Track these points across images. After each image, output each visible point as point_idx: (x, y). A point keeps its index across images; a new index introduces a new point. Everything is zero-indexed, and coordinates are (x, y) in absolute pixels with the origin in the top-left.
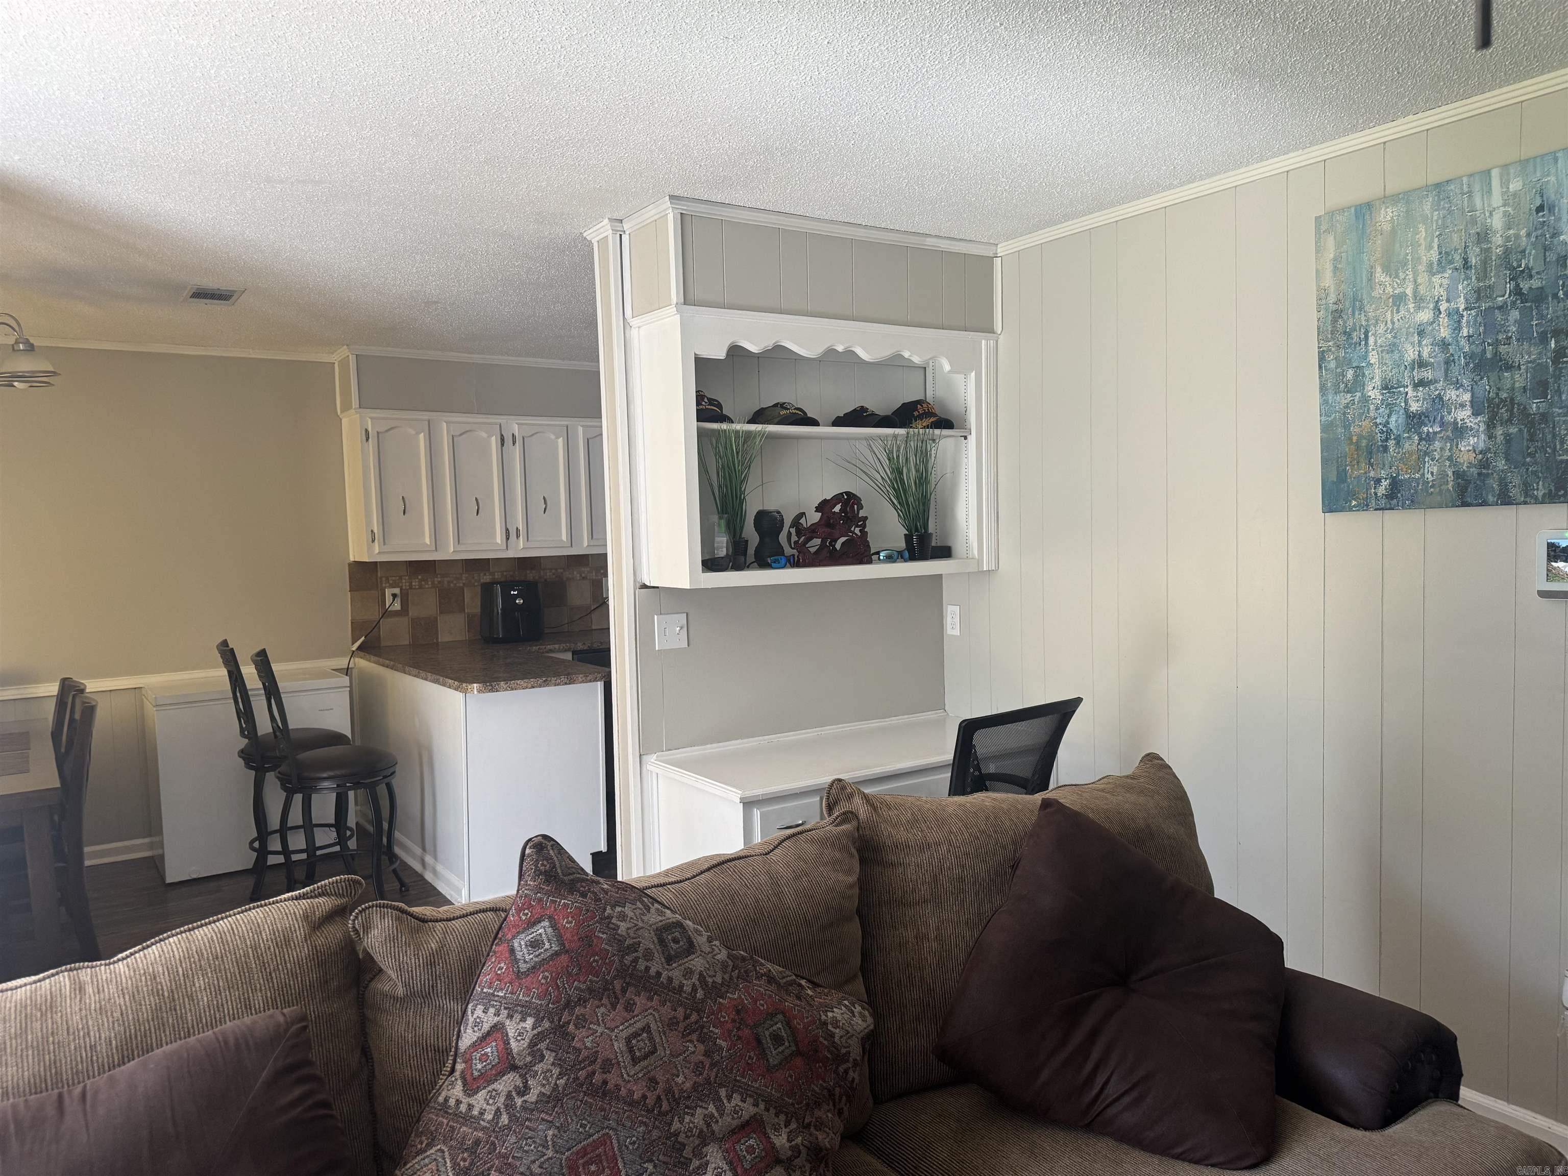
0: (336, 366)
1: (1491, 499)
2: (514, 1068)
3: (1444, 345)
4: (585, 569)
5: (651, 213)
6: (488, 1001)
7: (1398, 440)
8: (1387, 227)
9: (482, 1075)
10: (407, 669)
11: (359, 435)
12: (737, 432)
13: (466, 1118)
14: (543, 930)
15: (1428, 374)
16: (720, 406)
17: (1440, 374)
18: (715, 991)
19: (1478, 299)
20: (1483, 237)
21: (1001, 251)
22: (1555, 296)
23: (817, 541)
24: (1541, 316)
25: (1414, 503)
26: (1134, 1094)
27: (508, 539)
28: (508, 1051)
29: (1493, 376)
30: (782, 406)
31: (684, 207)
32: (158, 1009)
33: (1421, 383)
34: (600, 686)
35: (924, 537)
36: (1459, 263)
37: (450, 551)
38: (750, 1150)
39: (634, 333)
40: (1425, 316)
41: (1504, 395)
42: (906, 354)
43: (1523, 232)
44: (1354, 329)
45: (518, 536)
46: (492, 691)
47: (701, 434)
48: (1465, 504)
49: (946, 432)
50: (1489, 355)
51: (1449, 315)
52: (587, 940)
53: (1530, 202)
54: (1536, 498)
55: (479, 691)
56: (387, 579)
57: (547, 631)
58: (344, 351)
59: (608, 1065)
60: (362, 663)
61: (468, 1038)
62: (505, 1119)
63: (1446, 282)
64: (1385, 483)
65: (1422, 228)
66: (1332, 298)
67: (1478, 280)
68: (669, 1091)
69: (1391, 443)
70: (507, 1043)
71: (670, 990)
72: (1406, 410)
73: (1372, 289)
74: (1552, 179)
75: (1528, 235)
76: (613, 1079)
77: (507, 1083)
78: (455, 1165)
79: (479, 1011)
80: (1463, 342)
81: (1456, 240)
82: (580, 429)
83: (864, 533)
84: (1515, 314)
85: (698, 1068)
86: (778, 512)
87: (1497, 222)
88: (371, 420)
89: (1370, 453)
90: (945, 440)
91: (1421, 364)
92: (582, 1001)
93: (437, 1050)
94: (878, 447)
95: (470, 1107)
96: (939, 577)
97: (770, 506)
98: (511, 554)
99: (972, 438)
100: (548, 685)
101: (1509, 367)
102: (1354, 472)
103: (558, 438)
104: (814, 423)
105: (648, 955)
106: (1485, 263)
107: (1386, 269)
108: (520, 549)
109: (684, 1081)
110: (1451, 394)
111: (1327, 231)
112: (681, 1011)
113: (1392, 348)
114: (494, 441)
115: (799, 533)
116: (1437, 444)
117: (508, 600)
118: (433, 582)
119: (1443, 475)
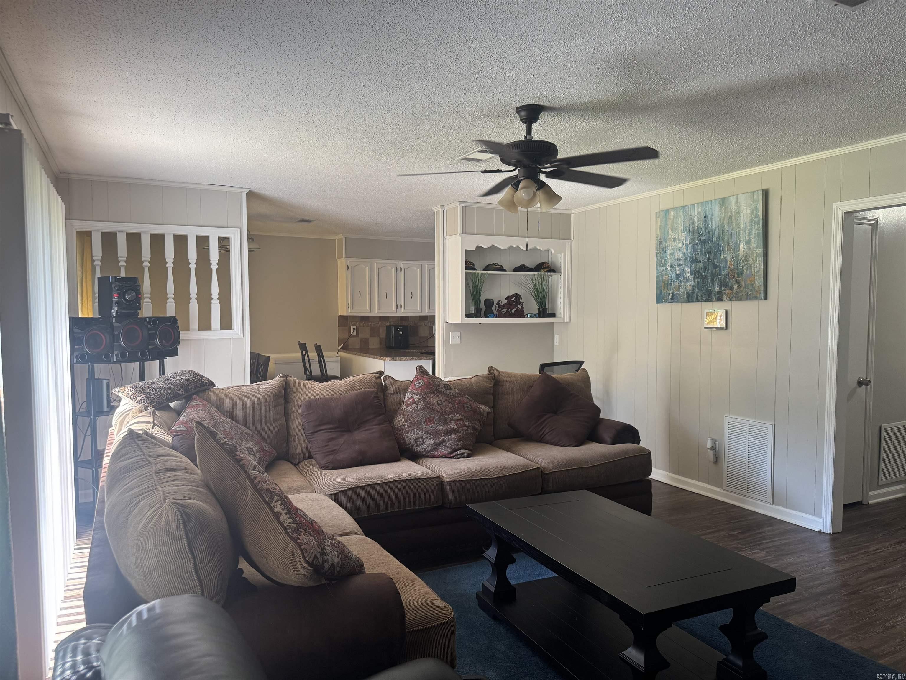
0: (336, 240)
1: (695, 300)
2: (416, 403)
3: (684, 254)
4: (426, 322)
5: (453, 205)
6: (410, 393)
7: (674, 281)
8: (672, 218)
9: (409, 404)
10: (362, 354)
11: (345, 268)
12: (478, 273)
13: (406, 411)
14: (421, 381)
15: (681, 263)
16: (473, 265)
17: (683, 263)
18: (455, 397)
19: (692, 241)
20: (693, 223)
21: (573, 212)
22: (708, 242)
23: (505, 310)
24: (705, 248)
25: (677, 301)
26: (551, 432)
27: (397, 308)
28: (414, 400)
29: (695, 264)
30: (494, 264)
31: (463, 204)
32: (351, 387)
33: (679, 265)
34: (431, 362)
35: (544, 310)
36: (688, 231)
37: (375, 313)
38: (460, 423)
39: (447, 241)
40: (680, 245)
41: (697, 270)
42: (538, 247)
43: (701, 223)
44: (664, 247)
45: (401, 308)
46: (394, 360)
47: (466, 274)
48: (689, 302)
49: (552, 274)
50: (694, 258)
51: (686, 245)
52: (430, 384)
53: (703, 215)
54: (704, 300)
55: (390, 360)
56: (352, 322)
57: (410, 346)
58: (341, 236)
59: (433, 405)
60: (342, 354)
61: (406, 399)
62: (414, 411)
63: (685, 235)
64: (671, 295)
65: (680, 219)
66: (659, 238)
67: (692, 236)
68: (445, 411)
69: (672, 283)
70: (414, 399)
71: (445, 395)
72: (676, 273)
73: (669, 236)
74: (707, 209)
75: (702, 224)
76: (434, 407)
77: (414, 405)
78: (404, 418)
79: (409, 394)
80: (689, 254)
81: (687, 224)
82: (426, 266)
83: (522, 308)
84: (700, 247)
85: (451, 408)
86: (492, 300)
87: (696, 219)
88: (349, 262)
89: (667, 286)
90: (554, 277)
91: (679, 259)
92: (428, 394)
93: (399, 404)
94: (529, 278)
95: (407, 409)
96: (552, 324)
97: (490, 298)
98: (398, 314)
99: (562, 275)
100: (413, 360)
101: (699, 262)
102: (664, 291)
103: (417, 269)
104: (505, 270)
105: (442, 388)
106: (693, 231)
107: (672, 231)
108: (401, 313)
109: (448, 410)
110: (686, 269)
111: (658, 217)
112: (448, 399)
113: (673, 254)
114: (393, 270)
115: (499, 307)
116: (683, 283)
117: (396, 332)
118: (368, 324)
119: (684, 292)
